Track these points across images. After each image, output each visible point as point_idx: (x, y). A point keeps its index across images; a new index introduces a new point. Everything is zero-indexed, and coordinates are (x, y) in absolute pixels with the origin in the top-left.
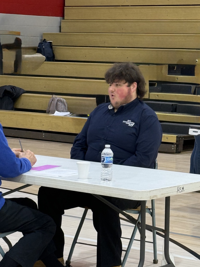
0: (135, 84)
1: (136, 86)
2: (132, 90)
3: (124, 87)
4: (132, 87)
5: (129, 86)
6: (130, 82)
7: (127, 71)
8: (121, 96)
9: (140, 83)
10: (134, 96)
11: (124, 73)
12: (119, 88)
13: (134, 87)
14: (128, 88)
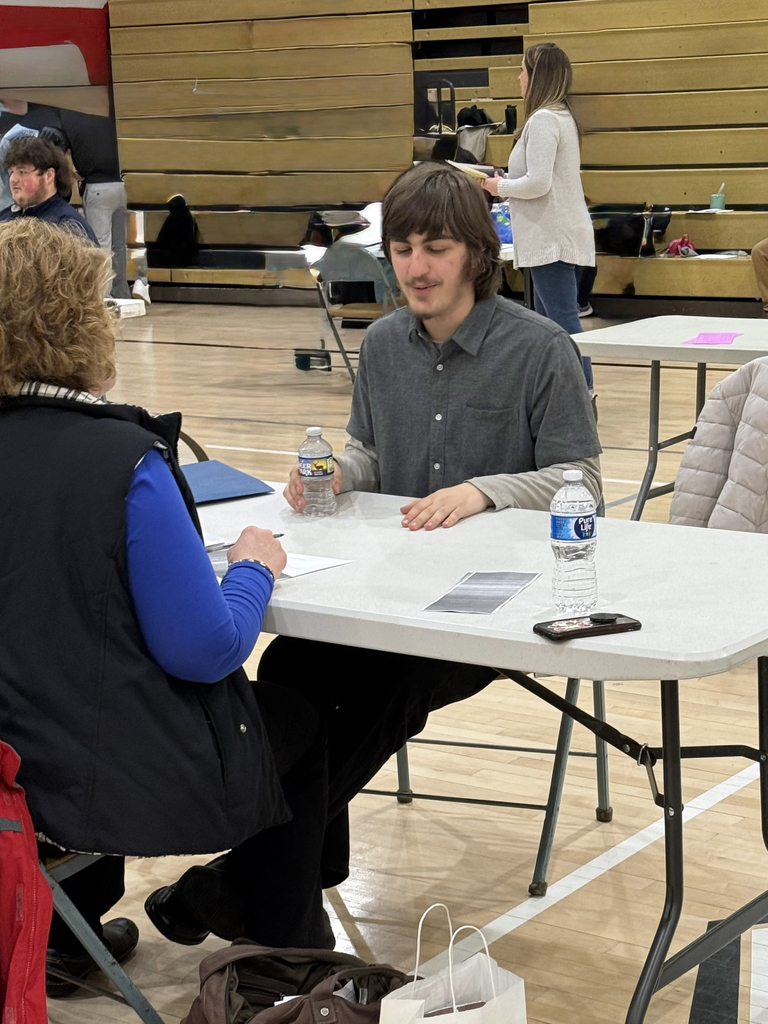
0: (52, 171)
1: (53, 175)
2: (47, 181)
3: (32, 177)
4: (46, 176)
5: (41, 174)
6: (42, 168)
7: (36, 151)
8: (28, 190)
9: (60, 170)
10: (51, 191)
11: (31, 154)
12: (25, 177)
13: (50, 177)
14: (39, 178)
